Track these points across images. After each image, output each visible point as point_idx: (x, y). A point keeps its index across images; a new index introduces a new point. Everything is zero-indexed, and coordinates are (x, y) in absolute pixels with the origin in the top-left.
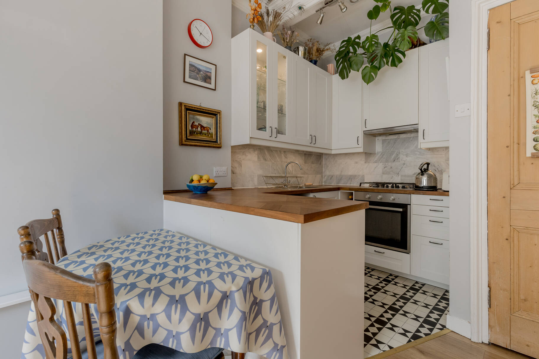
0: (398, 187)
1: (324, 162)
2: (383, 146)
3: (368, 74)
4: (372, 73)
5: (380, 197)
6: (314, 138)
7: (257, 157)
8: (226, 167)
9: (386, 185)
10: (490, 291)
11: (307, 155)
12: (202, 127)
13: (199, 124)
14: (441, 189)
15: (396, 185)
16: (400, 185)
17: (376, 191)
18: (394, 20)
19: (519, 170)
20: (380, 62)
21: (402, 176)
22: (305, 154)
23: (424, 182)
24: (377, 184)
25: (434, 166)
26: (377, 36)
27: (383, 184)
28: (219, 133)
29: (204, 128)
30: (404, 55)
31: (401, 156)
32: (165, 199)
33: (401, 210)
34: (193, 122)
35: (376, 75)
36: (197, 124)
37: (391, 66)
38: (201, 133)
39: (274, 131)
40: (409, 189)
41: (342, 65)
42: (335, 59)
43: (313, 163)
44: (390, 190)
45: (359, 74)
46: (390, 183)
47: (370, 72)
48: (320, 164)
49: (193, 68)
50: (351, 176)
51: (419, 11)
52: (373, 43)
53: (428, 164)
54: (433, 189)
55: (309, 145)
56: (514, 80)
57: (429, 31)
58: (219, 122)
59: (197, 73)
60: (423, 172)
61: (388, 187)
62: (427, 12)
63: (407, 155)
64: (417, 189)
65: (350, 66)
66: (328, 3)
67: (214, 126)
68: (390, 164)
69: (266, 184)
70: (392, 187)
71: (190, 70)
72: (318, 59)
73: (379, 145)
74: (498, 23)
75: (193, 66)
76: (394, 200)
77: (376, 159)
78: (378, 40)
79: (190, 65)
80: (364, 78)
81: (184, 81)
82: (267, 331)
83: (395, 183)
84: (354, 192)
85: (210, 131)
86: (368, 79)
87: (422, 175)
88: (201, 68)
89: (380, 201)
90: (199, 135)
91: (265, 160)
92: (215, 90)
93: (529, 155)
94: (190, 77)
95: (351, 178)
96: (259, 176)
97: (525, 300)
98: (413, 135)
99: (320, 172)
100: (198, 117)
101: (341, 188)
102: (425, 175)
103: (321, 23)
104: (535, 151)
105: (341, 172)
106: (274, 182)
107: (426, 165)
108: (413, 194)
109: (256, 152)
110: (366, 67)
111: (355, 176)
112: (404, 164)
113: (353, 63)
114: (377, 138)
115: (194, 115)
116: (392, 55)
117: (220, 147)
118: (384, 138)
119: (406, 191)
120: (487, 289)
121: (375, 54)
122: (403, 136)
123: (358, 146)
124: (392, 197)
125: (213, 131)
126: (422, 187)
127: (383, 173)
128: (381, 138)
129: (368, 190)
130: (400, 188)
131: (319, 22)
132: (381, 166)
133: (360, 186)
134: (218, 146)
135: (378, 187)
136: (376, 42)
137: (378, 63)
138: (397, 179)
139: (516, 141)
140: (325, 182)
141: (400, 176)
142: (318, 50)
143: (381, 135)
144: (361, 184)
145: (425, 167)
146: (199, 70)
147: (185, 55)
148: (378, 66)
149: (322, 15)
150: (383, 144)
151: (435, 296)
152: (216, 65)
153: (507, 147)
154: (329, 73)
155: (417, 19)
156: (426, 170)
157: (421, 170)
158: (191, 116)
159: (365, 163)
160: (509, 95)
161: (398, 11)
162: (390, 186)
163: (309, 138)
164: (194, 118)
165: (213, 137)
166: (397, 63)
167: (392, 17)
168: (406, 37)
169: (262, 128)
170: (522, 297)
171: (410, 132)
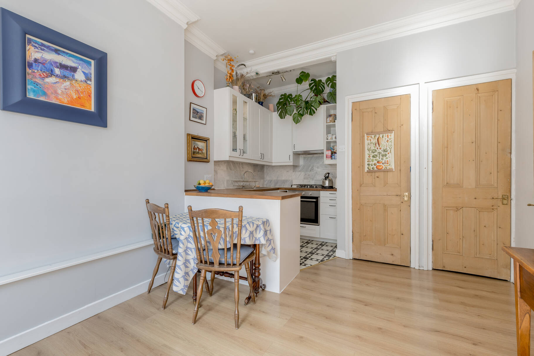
0: (313, 187)
1: (265, 170)
2: (304, 161)
3: (296, 118)
4: (299, 118)
5: (304, 193)
6: (263, 155)
7: (226, 168)
8: (211, 175)
9: (306, 186)
10: (353, 234)
11: (255, 166)
12: (199, 149)
13: (197, 147)
14: (335, 188)
15: (312, 186)
16: (314, 186)
17: (301, 190)
18: (311, 87)
19: (363, 178)
20: (303, 112)
21: (315, 180)
22: (254, 165)
23: (327, 184)
24: (302, 186)
25: (332, 174)
26: (301, 96)
27: (305, 185)
28: (208, 153)
29: (200, 149)
30: (316, 109)
31: (315, 168)
32: (186, 195)
33: (315, 200)
34: (194, 146)
35: (301, 119)
36: (196, 147)
37: (309, 115)
38: (198, 153)
39: (242, 151)
40: (319, 188)
41: (281, 110)
42: (277, 105)
43: (258, 171)
44: (309, 189)
45: (291, 118)
46: (308, 185)
47: (298, 117)
48: (263, 172)
49: (195, 111)
50: (284, 180)
51: (324, 83)
52: (299, 99)
53: (329, 173)
54: (331, 188)
55: (260, 160)
56: (361, 137)
57: (329, 97)
58: (208, 145)
59: (196, 114)
60: (326, 178)
61: (307, 187)
62: (328, 85)
63: (318, 168)
64: (323, 188)
65: (286, 112)
66: (274, 73)
67: (205, 148)
68: (308, 173)
69: (234, 186)
70: (310, 187)
71: (193, 113)
72: (264, 101)
73: (301, 162)
74: (355, 109)
75: (195, 110)
76: (311, 195)
77: (300, 169)
78: (302, 98)
79: (193, 109)
80: (294, 120)
81: (190, 120)
82: (269, 242)
83: (311, 185)
84: (288, 191)
85: (203, 151)
86: (296, 121)
87: (326, 180)
88: (199, 111)
89: (303, 196)
90: (197, 154)
91: (231, 169)
92: (206, 124)
93: (366, 171)
94: (193, 117)
95: (284, 182)
96: (228, 181)
97: (365, 236)
98: (321, 155)
99: (263, 178)
100: (197, 142)
101: (280, 188)
102: (327, 180)
103: (269, 84)
104: (368, 170)
105: (278, 177)
106: (238, 185)
107: (328, 174)
108: (321, 191)
109: (226, 164)
110: (295, 113)
111: (287, 180)
112: (316, 173)
113: (288, 110)
114: (300, 156)
115: (194, 141)
116: (310, 109)
117: (208, 162)
118: (304, 156)
119: (317, 189)
120: (352, 233)
121: (300, 106)
122: (315, 155)
123: (290, 161)
124: (310, 193)
125: (204, 151)
126: (326, 187)
127: (304, 179)
128: (302, 156)
129: (296, 189)
130: (314, 188)
131: (268, 84)
132: (303, 173)
133: (291, 187)
134: (208, 161)
135: (302, 187)
136: (301, 100)
137: (302, 112)
138: (312, 183)
139: (362, 165)
140: (266, 185)
141: (314, 180)
142: (264, 95)
143: (303, 154)
144: (292, 185)
145: (327, 175)
146: (198, 112)
147: (191, 103)
148: (302, 114)
149: (270, 80)
150: (304, 159)
151: (332, 246)
152: (206, 109)
153: (359, 167)
154: (270, 110)
155: (323, 88)
156: (328, 177)
157: (325, 177)
158: (194, 142)
159: (293, 172)
160: (359, 144)
161: (313, 82)
162: (309, 186)
163: (260, 155)
164: (195, 143)
165: (204, 155)
166: (312, 113)
167: (310, 85)
168: (318, 101)
169: (234, 150)
170: (364, 235)
171: (320, 153)
